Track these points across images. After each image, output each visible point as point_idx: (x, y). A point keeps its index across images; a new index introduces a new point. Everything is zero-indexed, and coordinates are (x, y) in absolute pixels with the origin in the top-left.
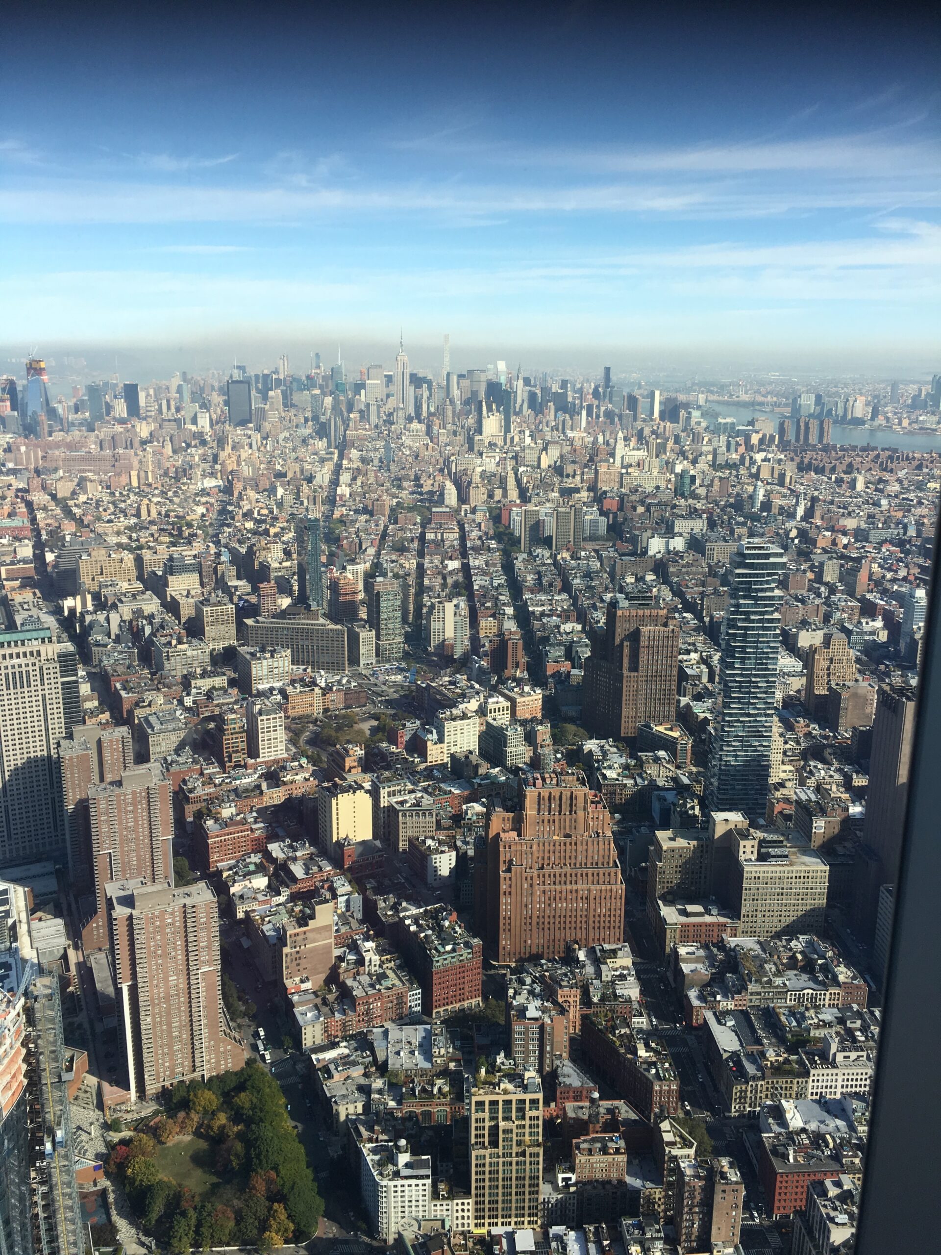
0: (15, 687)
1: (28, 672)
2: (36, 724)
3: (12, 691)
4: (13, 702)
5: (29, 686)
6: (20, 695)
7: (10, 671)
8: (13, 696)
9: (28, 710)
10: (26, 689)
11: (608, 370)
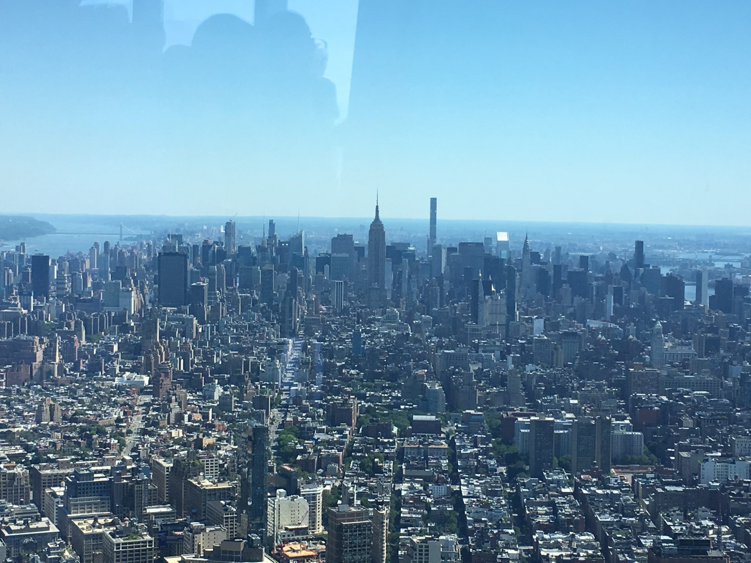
11: (640, 245)
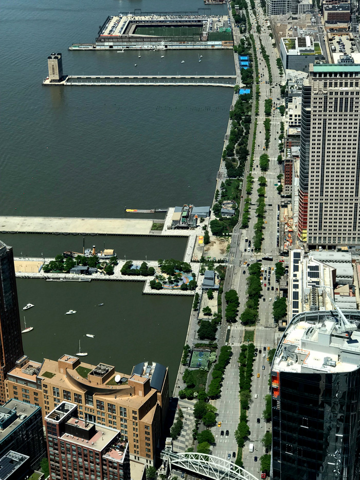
0: (341, 111)
1: (352, 99)
2: (352, 142)
3: (338, 113)
4: (338, 122)
5: (352, 110)
6: (343, 117)
7: (339, 96)
8: (338, 117)
9: (348, 130)
10: (348, 113)
